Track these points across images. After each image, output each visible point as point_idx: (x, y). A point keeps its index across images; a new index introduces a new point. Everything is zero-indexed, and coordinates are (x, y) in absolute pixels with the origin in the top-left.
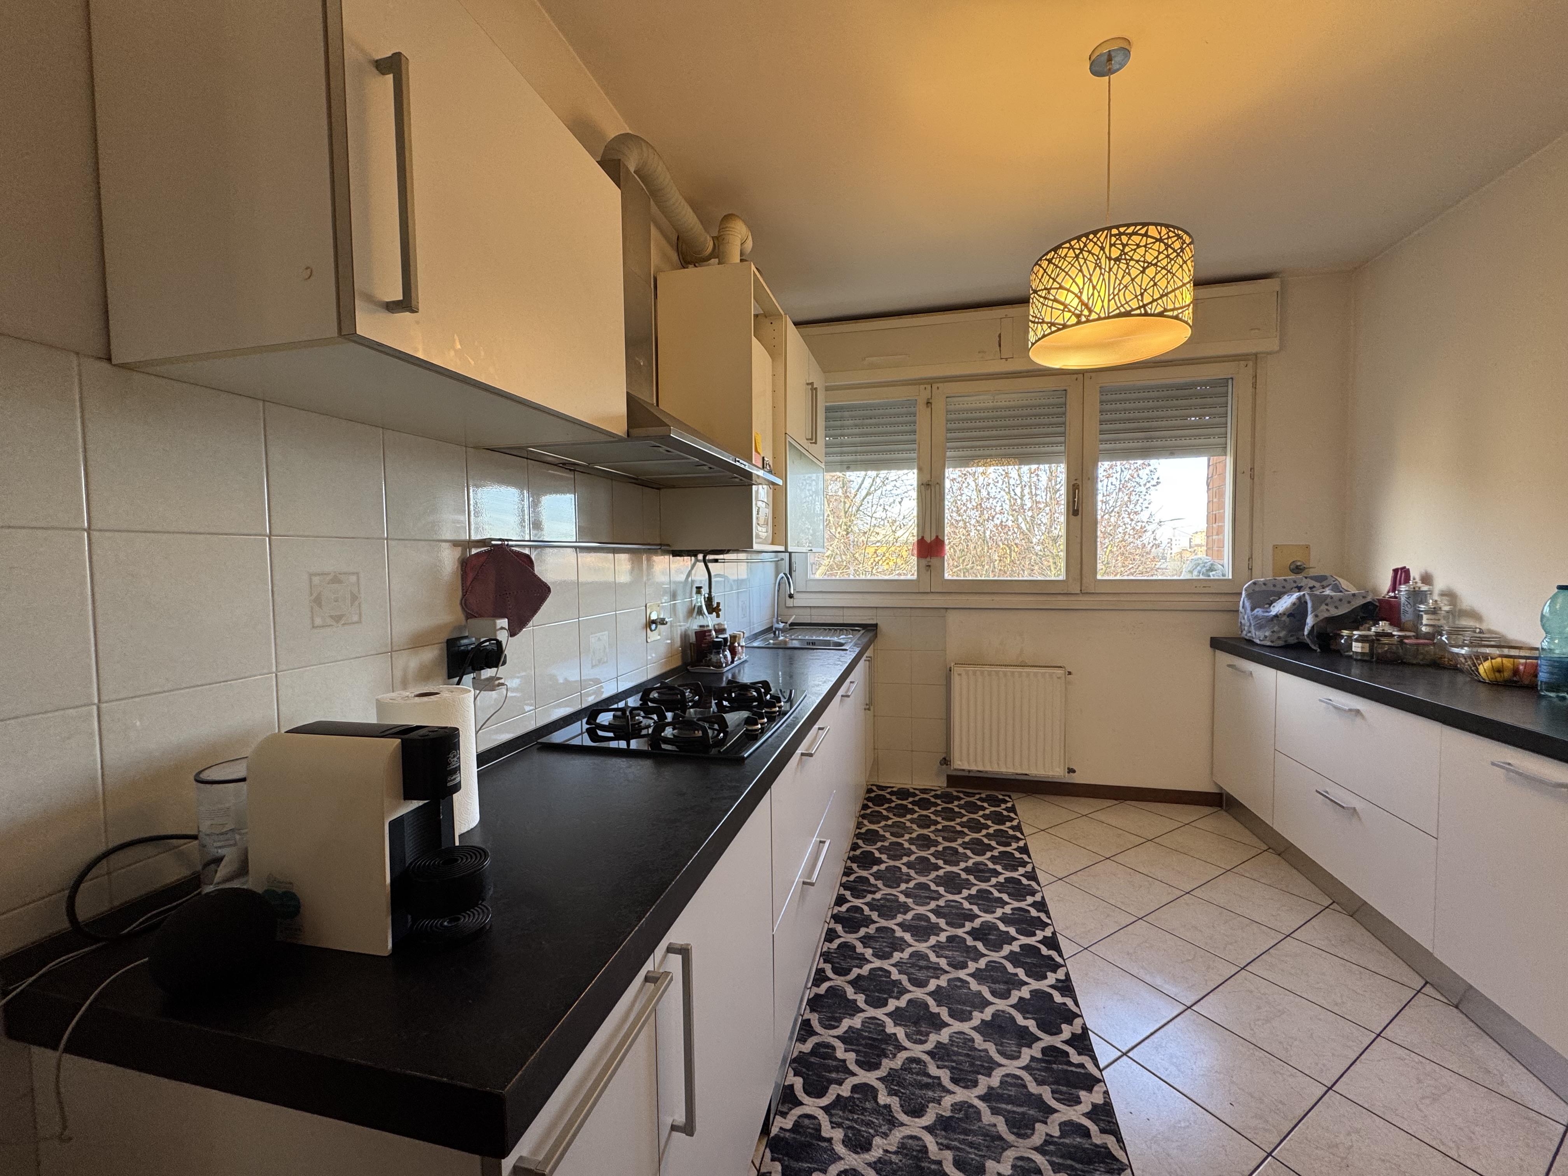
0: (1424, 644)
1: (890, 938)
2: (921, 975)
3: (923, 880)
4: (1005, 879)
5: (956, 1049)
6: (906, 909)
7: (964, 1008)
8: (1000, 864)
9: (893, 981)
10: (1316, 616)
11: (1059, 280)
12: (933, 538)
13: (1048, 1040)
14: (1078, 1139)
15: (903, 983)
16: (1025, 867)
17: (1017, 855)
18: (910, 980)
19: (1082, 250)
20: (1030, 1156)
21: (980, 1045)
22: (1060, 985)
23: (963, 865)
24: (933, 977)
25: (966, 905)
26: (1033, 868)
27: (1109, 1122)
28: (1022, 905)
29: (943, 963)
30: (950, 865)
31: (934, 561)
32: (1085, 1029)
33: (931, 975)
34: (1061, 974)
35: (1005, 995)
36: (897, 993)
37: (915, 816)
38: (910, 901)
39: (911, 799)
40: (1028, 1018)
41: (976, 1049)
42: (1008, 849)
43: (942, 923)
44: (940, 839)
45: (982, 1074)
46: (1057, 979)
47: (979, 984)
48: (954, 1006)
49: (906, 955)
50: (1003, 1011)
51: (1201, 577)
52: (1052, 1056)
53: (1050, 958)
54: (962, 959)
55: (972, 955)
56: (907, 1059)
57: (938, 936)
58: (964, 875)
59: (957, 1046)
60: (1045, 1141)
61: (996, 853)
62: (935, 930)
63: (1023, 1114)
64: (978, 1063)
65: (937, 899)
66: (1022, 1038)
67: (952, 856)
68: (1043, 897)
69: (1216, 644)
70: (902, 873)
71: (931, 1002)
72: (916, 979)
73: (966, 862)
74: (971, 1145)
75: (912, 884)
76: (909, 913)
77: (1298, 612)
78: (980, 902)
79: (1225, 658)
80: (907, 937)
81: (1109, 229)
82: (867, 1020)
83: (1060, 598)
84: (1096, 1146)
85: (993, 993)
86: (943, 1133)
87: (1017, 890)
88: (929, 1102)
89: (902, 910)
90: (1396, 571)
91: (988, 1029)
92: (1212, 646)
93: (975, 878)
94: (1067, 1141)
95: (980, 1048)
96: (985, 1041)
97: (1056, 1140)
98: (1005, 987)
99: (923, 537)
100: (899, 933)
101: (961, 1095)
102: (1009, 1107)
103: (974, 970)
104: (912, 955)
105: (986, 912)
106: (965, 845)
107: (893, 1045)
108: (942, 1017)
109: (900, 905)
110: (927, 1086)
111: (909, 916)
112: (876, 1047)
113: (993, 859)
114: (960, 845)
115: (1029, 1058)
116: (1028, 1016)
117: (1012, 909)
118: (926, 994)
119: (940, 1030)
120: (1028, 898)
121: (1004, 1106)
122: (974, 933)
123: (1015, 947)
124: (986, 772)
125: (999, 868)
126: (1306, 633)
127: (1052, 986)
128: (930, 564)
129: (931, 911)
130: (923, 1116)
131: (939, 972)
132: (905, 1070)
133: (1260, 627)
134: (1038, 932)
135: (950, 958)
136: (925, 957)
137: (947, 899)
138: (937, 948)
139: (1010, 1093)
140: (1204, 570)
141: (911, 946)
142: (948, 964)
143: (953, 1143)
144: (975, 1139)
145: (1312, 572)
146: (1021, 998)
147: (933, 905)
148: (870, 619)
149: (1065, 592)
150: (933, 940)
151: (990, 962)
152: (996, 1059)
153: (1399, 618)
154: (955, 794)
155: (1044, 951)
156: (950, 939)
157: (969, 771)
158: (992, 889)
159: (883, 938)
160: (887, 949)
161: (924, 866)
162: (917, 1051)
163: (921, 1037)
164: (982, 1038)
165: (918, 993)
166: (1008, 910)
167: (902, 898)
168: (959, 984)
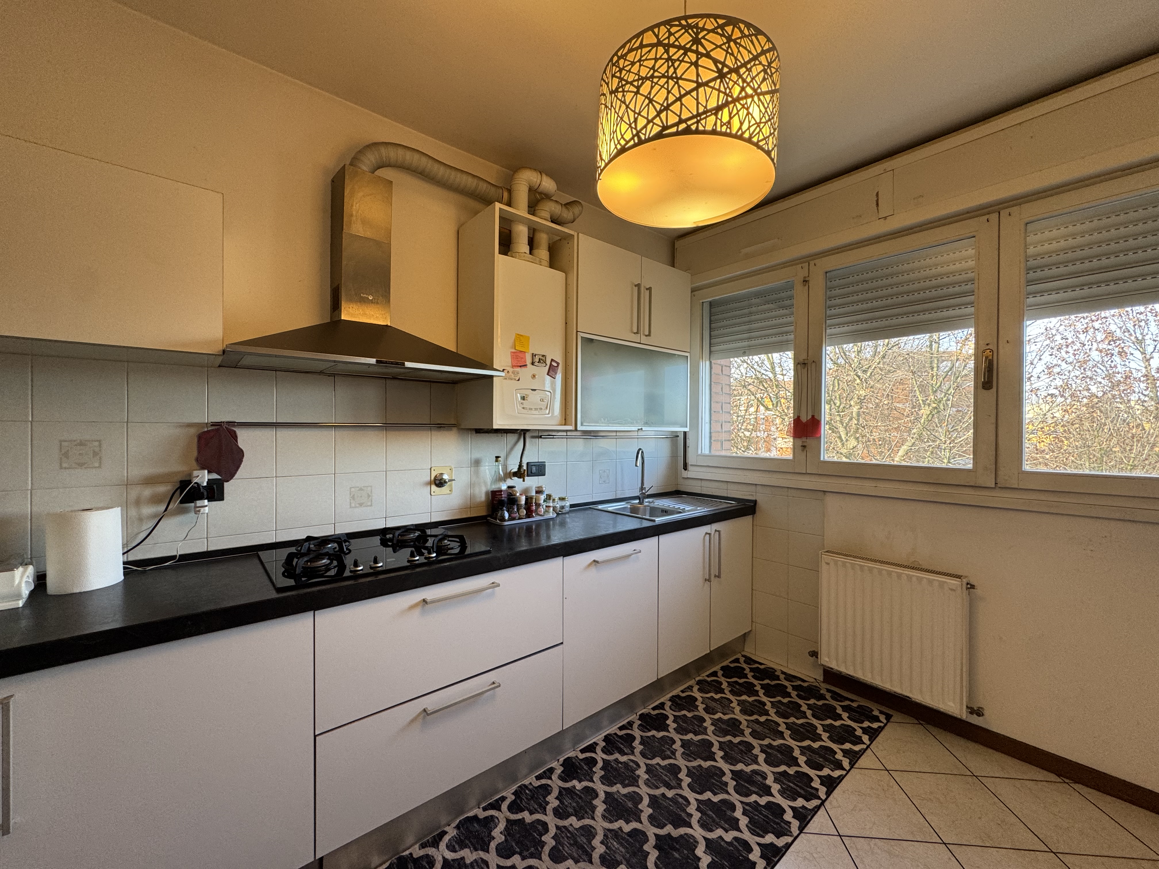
1: (586, 802)
2: (567, 850)
3: (682, 763)
4: (768, 802)
6: (632, 782)
8: (783, 784)
9: (540, 840)
12: (810, 417)
15: (545, 847)
16: (809, 801)
17: (816, 784)
18: (553, 849)
23: (739, 767)
25: (692, 808)
28: (753, 840)
29: (599, 851)
30: (726, 762)
31: (810, 441)
33: (576, 856)
36: (530, 853)
38: (644, 777)
42: (813, 773)
43: (647, 813)
44: (748, 731)
49: (579, 824)
57: (628, 823)
58: (728, 778)
61: (792, 770)
62: (633, 816)
65: (672, 788)
67: (738, 753)
70: (670, 748)
72: (560, 852)
73: (748, 765)
75: (666, 763)
76: (630, 788)
78: (710, 813)
80: (601, 809)
83: (966, 491)
87: (768, 821)
89: (627, 782)
93: (736, 785)
99: (799, 417)
100: (598, 801)
104: (583, 828)
105: (704, 826)
106: (767, 748)
109: (632, 777)
111: (627, 790)
113: (781, 775)
117: (735, 838)
120: (770, 836)
122: (663, 840)
125: (775, 788)
128: (805, 444)
129: (652, 797)
135: (611, 850)
136: (591, 836)
137: (681, 792)
138: (612, 834)
141: (593, 819)
147: (660, 791)
148: (750, 495)
149: (972, 483)
150: (618, 824)
156: (635, 833)
158: (738, 806)
159: (580, 798)
160: (571, 810)
161: (699, 750)
166: (729, 835)
167: (641, 771)
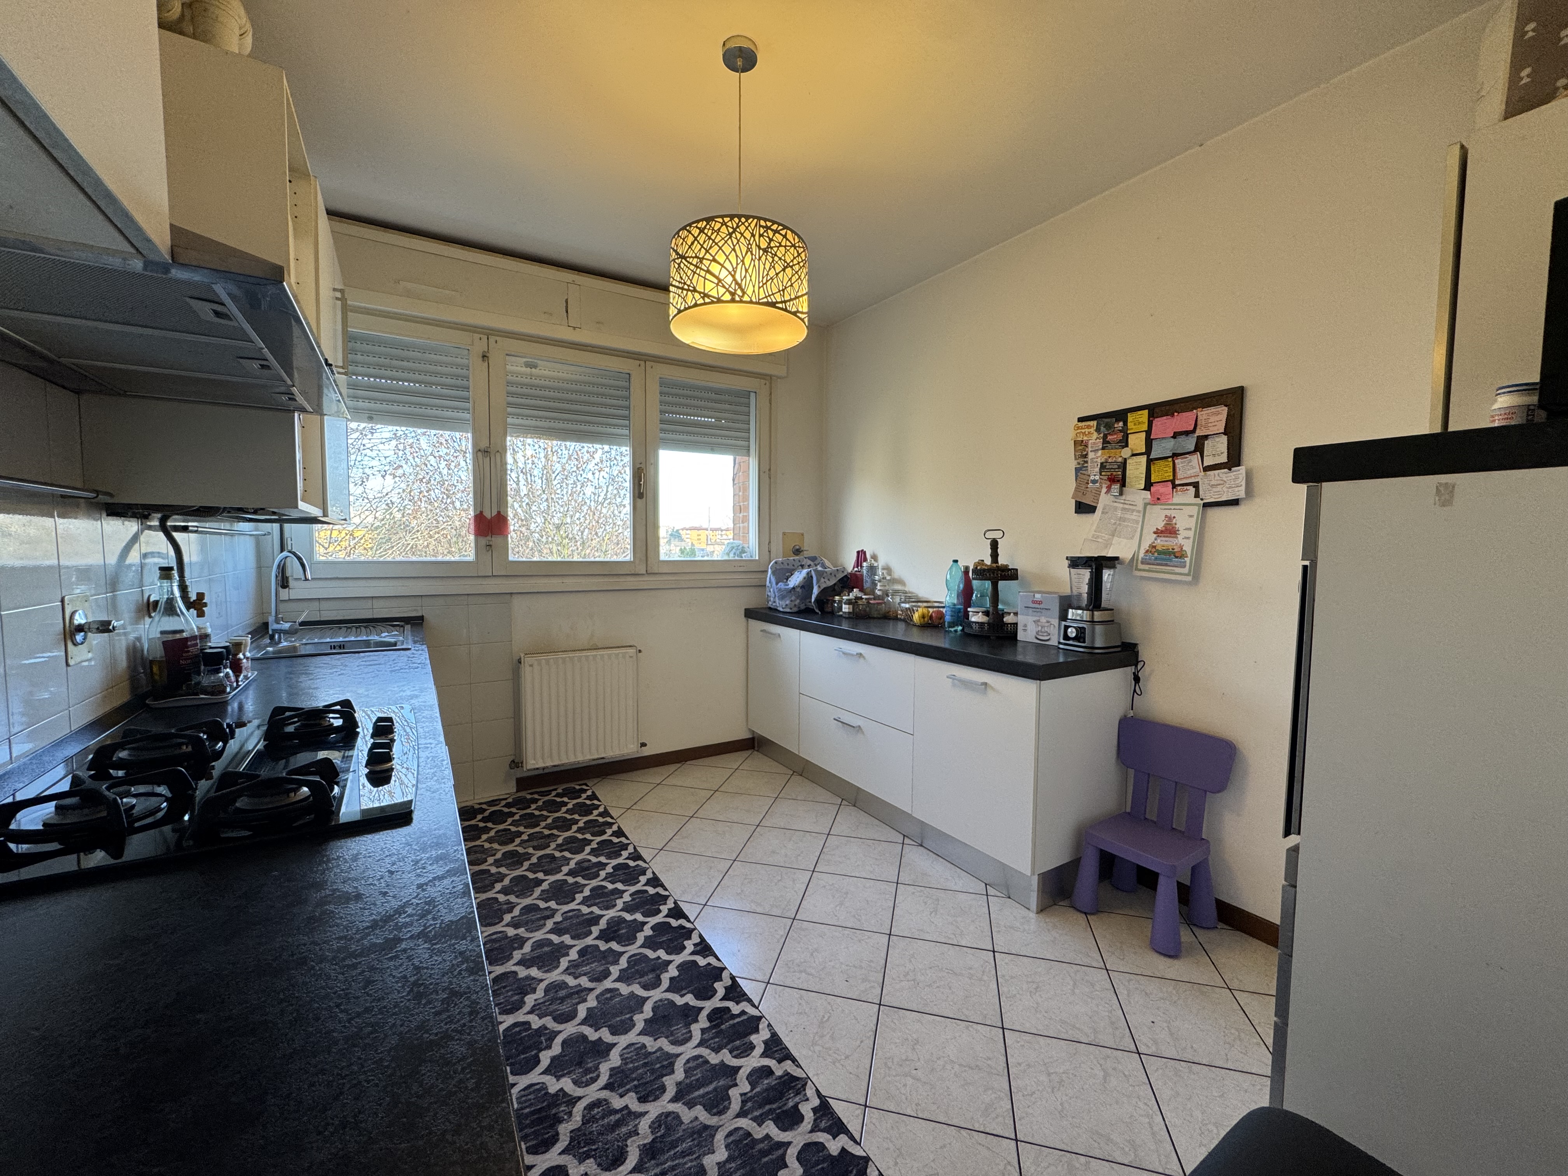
0: (878, 604)
1: (514, 983)
2: (565, 1007)
3: (527, 901)
4: (613, 868)
5: (631, 1065)
6: (520, 942)
7: (623, 1018)
8: (602, 855)
9: (536, 1030)
10: (819, 587)
11: (712, 251)
12: (494, 513)
13: (708, 1006)
14: (766, 1082)
15: (548, 1026)
16: (626, 849)
17: (615, 840)
18: (555, 1019)
19: (735, 230)
20: (736, 1126)
21: (652, 1047)
22: (698, 948)
23: (565, 869)
24: (579, 1003)
25: (585, 910)
26: (635, 848)
27: (781, 1050)
28: (638, 887)
29: (584, 982)
30: (552, 874)
31: (496, 540)
32: (733, 978)
33: (577, 1000)
34: (695, 939)
35: (655, 984)
36: (546, 1041)
37: (492, 833)
38: (521, 931)
39: (479, 817)
40: (684, 995)
41: (650, 1053)
42: (604, 837)
43: (567, 939)
44: (531, 850)
45: (666, 1075)
46: (694, 945)
47: (628, 985)
48: (613, 1021)
49: (540, 993)
50: (661, 1000)
51: (736, 558)
52: (717, 1019)
53: (681, 927)
54: (602, 968)
55: (611, 959)
56: (585, 1109)
57: (568, 955)
58: (571, 880)
59: (631, 1062)
60: (742, 1102)
61: (594, 845)
62: (562, 950)
63: (715, 1089)
64: (658, 1066)
65: (552, 916)
66: (686, 1016)
67: (550, 865)
68: (653, 873)
69: (750, 614)
70: (500, 904)
71: (587, 1031)
72: (562, 1014)
73: (568, 864)
74: (684, 1154)
75: (516, 912)
76: (526, 944)
77: (807, 585)
78: (597, 901)
79: (757, 626)
80: (534, 972)
81: (759, 219)
82: (523, 1093)
83: (629, 579)
84: (781, 1077)
85: (646, 987)
86: (653, 1162)
87: (628, 874)
88: (626, 1140)
89: (516, 945)
90: (858, 552)
91: (653, 1027)
92: (745, 616)
93: (583, 877)
94: (758, 1089)
95: (654, 1050)
96: (655, 1040)
97: (749, 1095)
98: (654, 975)
99: (481, 512)
100: (522, 972)
101: (654, 1110)
102: (701, 1091)
103: (618, 973)
104: (547, 991)
105: (607, 908)
106: (560, 848)
107: (564, 1102)
108: (605, 1040)
109: (512, 941)
110: (618, 1124)
111: (527, 948)
112: (547, 1117)
113: (593, 852)
114: (554, 849)
115: (699, 1032)
116: (684, 992)
117: (631, 895)
118: (579, 1024)
119: (608, 1055)
120: (641, 878)
121: (697, 1093)
122: (605, 936)
123: (647, 931)
124: (563, 765)
125: (603, 859)
126: (813, 600)
127: (693, 953)
128: (490, 543)
129: (551, 931)
130: (625, 1159)
131: (585, 993)
132: (588, 1122)
133: (782, 598)
134: (661, 907)
135: (589, 973)
136: (563, 985)
137: (562, 911)
138: (573, 969)
139: (697, 1077)
140: (738, 552)
141: (542, 980)
142: (590, 981)
143: (666, 1166)
144: (684, 1145)
145: (806, 554)
146: (671, 979)
147: (550, 924)
148: (412, 611)
149: (633, 572)
150: (564, 963)
151: (630, 957)
152: (671, 1052)
153: (863, 586)
154: (529, 797)
155: (674, 923)
156: (582, 953)
157: (544, 769)
158: (603, 883)
159: (504, 987)
160: (516, 998)
161: (523, 886)
162: (593, 1093)
163: (591, 1075)
164: (652, 1039)
165: (570, 1029)
166: (627, 897)
167: (511, 932)
168: (608, 995)
